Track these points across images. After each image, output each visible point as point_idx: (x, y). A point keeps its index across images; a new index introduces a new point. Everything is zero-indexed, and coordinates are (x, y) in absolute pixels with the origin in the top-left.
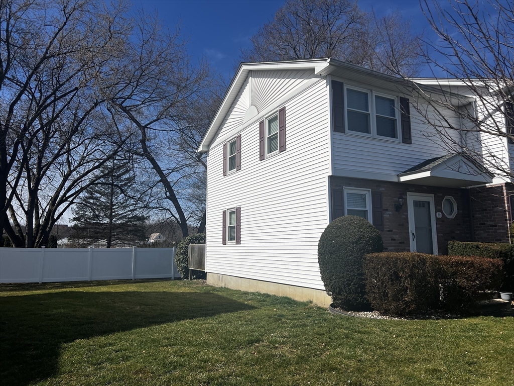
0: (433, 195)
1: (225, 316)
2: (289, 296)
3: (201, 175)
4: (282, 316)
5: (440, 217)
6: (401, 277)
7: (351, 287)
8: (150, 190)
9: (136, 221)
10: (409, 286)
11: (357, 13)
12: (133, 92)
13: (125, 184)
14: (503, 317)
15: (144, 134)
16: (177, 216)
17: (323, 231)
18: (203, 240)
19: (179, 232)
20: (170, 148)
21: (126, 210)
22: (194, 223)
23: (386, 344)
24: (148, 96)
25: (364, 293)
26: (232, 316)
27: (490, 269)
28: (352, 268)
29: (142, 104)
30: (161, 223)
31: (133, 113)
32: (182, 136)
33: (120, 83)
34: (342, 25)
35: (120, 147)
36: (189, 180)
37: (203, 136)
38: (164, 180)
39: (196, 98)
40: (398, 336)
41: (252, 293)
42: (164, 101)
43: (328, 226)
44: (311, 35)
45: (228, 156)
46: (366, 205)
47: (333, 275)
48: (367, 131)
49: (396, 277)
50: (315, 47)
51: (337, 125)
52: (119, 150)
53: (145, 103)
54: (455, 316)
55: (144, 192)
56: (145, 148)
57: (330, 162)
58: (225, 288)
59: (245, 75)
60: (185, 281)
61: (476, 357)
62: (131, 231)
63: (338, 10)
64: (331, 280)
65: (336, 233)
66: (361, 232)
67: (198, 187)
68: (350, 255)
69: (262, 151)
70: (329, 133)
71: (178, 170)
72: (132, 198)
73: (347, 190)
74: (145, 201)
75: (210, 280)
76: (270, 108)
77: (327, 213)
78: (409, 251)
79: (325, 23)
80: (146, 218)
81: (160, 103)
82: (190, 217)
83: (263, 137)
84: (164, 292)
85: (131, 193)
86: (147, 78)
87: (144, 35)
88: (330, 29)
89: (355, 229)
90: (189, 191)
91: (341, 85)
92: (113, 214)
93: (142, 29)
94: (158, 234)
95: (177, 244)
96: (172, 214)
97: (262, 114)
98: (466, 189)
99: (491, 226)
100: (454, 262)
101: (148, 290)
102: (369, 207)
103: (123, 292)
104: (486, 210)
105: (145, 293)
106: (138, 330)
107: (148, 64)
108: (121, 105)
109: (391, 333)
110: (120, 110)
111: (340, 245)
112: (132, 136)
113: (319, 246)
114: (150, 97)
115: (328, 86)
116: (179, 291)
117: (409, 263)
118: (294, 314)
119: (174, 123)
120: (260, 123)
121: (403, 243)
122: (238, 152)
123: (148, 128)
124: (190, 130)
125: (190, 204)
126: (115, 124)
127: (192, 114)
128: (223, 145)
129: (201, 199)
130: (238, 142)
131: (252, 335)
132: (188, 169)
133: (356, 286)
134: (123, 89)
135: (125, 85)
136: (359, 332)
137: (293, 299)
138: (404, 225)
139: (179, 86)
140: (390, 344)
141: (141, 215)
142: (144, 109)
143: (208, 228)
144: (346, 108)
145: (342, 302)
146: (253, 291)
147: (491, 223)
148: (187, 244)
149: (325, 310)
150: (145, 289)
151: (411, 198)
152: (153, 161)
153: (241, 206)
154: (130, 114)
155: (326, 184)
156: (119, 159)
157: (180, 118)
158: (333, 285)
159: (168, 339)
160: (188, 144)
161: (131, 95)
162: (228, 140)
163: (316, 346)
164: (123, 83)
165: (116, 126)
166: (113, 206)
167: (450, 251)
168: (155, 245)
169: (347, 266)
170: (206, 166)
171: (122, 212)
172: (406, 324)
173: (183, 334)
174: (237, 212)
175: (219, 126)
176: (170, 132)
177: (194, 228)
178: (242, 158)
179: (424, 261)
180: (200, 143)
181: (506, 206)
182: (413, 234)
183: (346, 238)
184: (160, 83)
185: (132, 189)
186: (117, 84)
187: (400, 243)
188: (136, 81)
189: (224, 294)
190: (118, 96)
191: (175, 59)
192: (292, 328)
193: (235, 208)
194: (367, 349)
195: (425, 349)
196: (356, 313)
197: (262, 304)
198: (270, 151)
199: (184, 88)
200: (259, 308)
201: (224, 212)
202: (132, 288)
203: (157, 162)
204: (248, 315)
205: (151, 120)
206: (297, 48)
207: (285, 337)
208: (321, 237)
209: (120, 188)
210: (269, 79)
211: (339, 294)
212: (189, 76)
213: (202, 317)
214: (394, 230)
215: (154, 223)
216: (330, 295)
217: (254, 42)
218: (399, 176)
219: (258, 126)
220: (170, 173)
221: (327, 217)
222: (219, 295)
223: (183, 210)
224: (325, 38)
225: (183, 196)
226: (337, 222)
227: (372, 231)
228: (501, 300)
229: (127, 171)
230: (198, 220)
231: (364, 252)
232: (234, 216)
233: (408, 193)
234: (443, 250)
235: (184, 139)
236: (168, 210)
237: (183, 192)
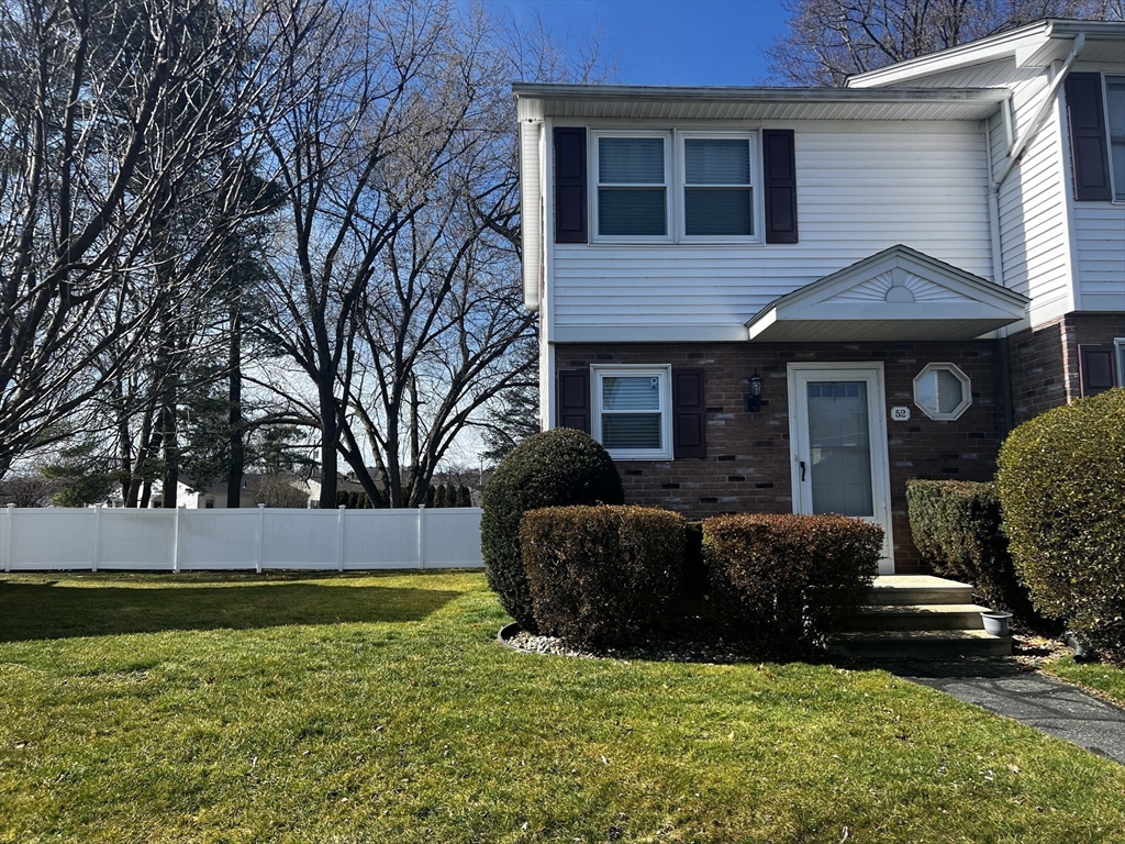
5: (906, 419)
46: (658, 401)
48: (662, 228)
51: (566, 229)
73: (601, 372)
91: (580, 135)
98: (997, 340)
102: (664, 407)
104: (1034, 392)
121: (771, 485)
138: (773, 444)
144: (593, 185)
151: (803, 376)
182: (802, 465)
187: (759, 486)
214: (739, 457)
218: (748, 326)
228: (983, 633)
233: (791, 366)
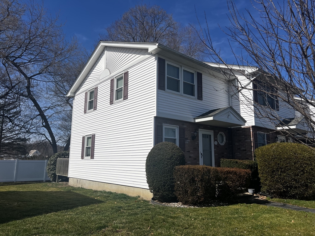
0: (213, 131)
1: (81, 208)
2: (125, 193)
3: (68, 112)
4: (121, 207)
5: (217, 144)
6: (196, 181)
7: (165, 187)
8: (31, 121)
9: (19, 141)
10: (200, 186)
11: (172, 22)
12: (22, 54)
13: (13, 116)
14: (251, 204)
15: (29, 83)
16: (50, 139)
17: (150, 151)
18: (68, 155)
19: (51, 150)
20: (47, 93)
21: (12, 134)
22: (61, 144)
23: (188, 226)
24: (34, 58)
25: (173, 191)
26: (86, 208)
27: (245, 176)
28: (167, 175)
29: (29, 62)
30: (38, 143)
31: (22, 68)
32: (56, 86)
33: (14, 46)
34: (163, 28)
35: (10, 90)
36: (60, 115)
37: (71, 87)
38: (42, 114)
39: (68, 62)
40: (195, 219)
41: (100, 191)
42: (45, 62)
43: (153, 148)
44: (144, 31)
45: (88, 100)
46: (175, 135)
47: (155, 180)
48: (178, 90)
49: (193, 181)
50: (146, 39)
51: (161, 86)
52: (10, 92)
53: (31, 62)
54: (225, 204)
55: (27, 122)
56: (29, 92)
57: (155, 108)
58: (81, 188)
59: (102, 49)
60: (53, 183)
61: (242, 232)
62: (15, 148)
63: (161, 18)
64: (153, 183)
65: (158, 153)
66: (173, 152)
67: (66, 120)
68: (166, 167)
69: (112, 98)
70: (155, 90)
71: (52, 108)
72: (18, 126)
73: (165, 126)
74: (27, 128)
75: (71, 183)
76: (118, 71)
77: (153, 140)
78: (199, 164)
79: (153, 25)
80: (27, 140)
81: (42, 63)
82: (59, 140)
83: (113, 90)
84: (37, 191)
85: (16, 122)
86: (34, 45)
87: (33, 16)
88: (156, 29)
89: (169, 150)
90: (59, 122)
91: (164, 61)
92: (3, 136)
93: (32, 12)
94: (36, 150)
95: (49, 157)
96: (46, 137)
97: (112, 75)
98: (230, 128)
99: (243, 150)
100: (225, 172)
101: (25, 190)
102: (177, 137)
103: (5, 192)
104: (241, 141)
105: (23, 192)
106: (14, 222)
107: (35, 36)
108: (13, 62)
109: (191, 217)
110: (12, 65)
111: (160, 161)
112: (20, 84)
113: (147, 161)
114: (35, 58)
115: (156, 61)
116: (48, 190)
117: (201, 172)
118: (129, 206)
119: (51, 77)
120: (111, 81)
121: (196, 159)
122: (95, 98)
123: (32, 79)
124: (62, 82)
125: (59, 131)
126: (8, 74)
127: (64, 72)
128: (85, 93)
129: (68, 129)
130: (96, 92)
131: (101, 223)
132: (59, 108)
133: (169, 187)
134: (15, 51)
135: (17, 48)
136: (171, 217)
137: (127, 195)
138: (196, 148)
139: (56, 53)
140: (191, 225)
141: (23, 137)
142: (30, 66)
143: (71, 148)
144: (166, 75)
145: (159, 196)
146: (101, 190)
147: (243, 148)
148: (56, 158)
149: (148, 202)
150: (23, 189)
151: (201, 132)
152: (34, 101)
153: (96, 134)
154: (19, 68)
155: (153, 121)
156: (9, 99)
157: (55, 74)
158: (154, 186)
159: (37, 229)
160: (60, 91)
161: (21, 55)
162: (89, 90)
163: (145, 229)
164: (15, 47)
165: (8, 75)
166: (3, 131)
167: (221, 165)
168: (33, 158)
169: (164, 173)
170: (72, 107)
171: (9, 135)
172: (199, 211)
173: (49, 224)
174: (92, 138)
175: (83, 80)
176: (48, 83)
177: (61, 147)
178: (98, 102)
179: (209, 171)
180: (68, 91)
181: (252, 139)
182: (201, 154)
183: (164, 156)
184: (43, 49)
185: (18, 120)
186: (11, 47)
187: (194, 159)
188: (25, 46)
189: (81, 192)
190: (11, 55)
191: (54, 35)
192: (127, 216)
193: (91, 135)
194: (177, 230)
195: (213, 228)
196: (168, 203)
197: (107, 199)
198: (117, 99)
199: (60, 54)
200: (105, 202)
201: (84, 138)
202: (13, 188)
203: (37, 102)
204: (98, 207)
205: (35, 73)
206: (135, 37)
207: (123, 223)
208: (148, 155)
209: (9, 118)
210: (118, 53)
211: (158, 191)
212: (64, 47)
213: (64, 210)
214: (191, 151)
215: (33, 143)
216: (151, 192)
217: (108, 31)
218: (195, 119)
219: (110, 82)
220: (47, 110)
221: (152, 142)
222: (77, 193)
223: (54, 135)
224: (152, 34)
225: (55, 126)
226: (159, 146)
227: (179, 152)
228: (248, 193)
229: (15, 107)
230: (65, 142)
231: (174, 165)
232: (90, 140)
233: (199, 129)
234: (218, 164)
235: (58, 88)
236: (44, 134)
237: (55, 123)
